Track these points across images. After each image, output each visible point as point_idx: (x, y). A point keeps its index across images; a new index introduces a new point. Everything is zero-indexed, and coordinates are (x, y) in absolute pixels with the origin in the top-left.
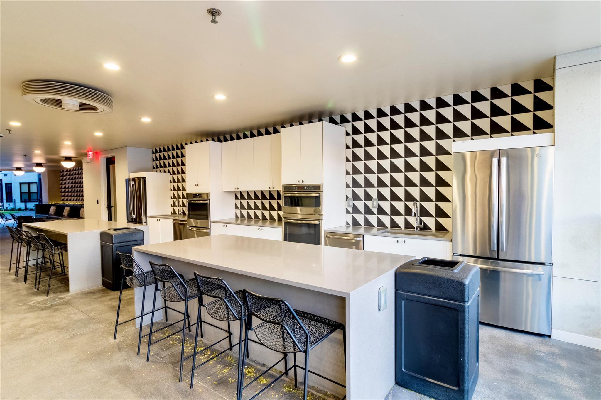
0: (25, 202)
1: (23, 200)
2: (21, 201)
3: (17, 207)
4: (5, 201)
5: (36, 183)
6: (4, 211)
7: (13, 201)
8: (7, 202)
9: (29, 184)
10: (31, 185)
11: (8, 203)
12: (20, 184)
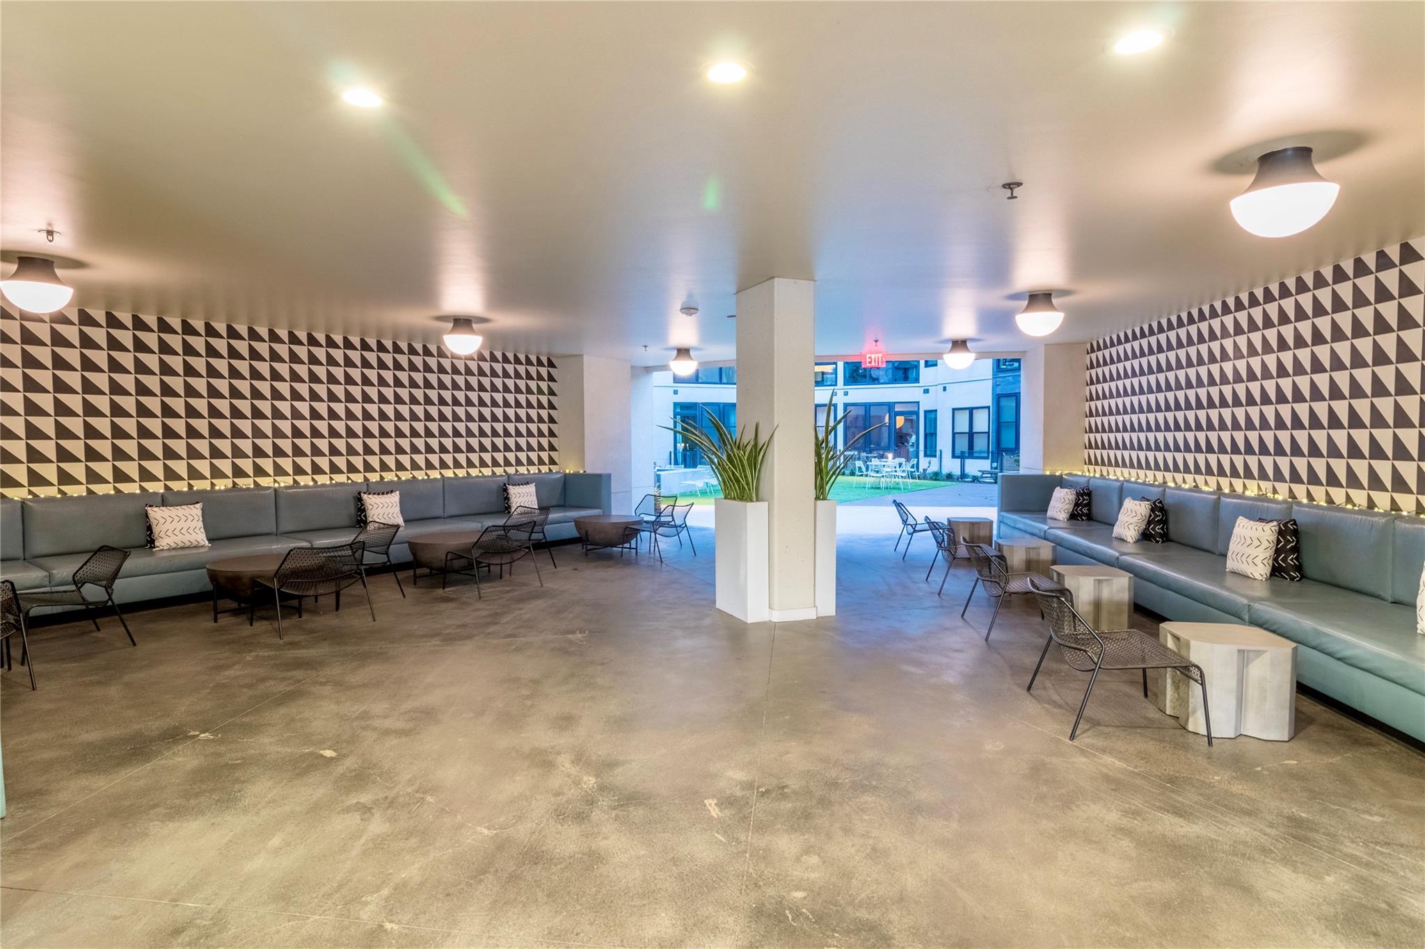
0: (962, 457)
1: (958, 452)
2: (954, 456)
3: (945, 471)
4: (921, 454)
5: (988, 407)
6: (919, 478)
7: (938, 453)
8: (926, 455)
9: (971, 410)
10: (976, 414)
11: (928, 459)
12: (954, 410)
